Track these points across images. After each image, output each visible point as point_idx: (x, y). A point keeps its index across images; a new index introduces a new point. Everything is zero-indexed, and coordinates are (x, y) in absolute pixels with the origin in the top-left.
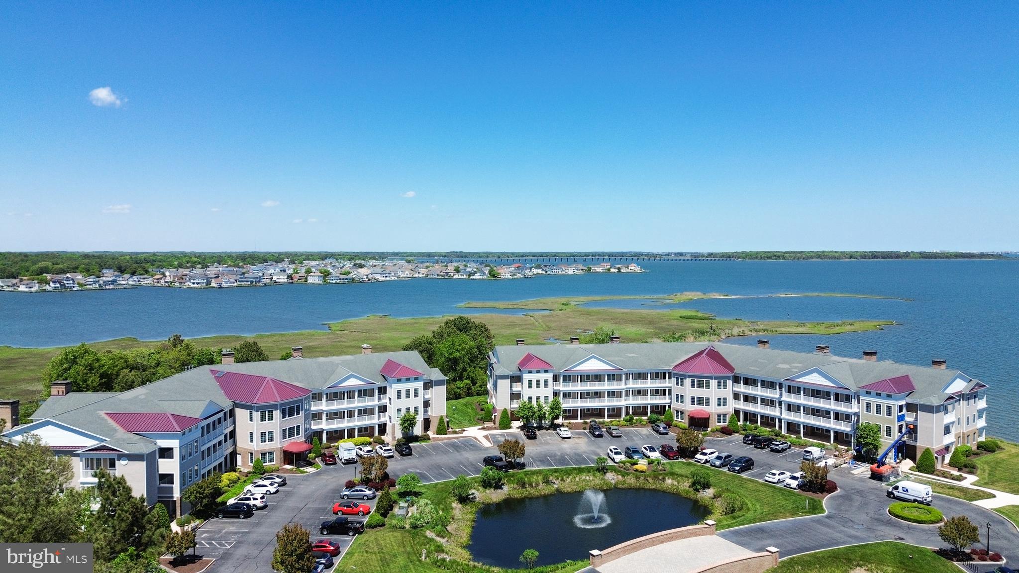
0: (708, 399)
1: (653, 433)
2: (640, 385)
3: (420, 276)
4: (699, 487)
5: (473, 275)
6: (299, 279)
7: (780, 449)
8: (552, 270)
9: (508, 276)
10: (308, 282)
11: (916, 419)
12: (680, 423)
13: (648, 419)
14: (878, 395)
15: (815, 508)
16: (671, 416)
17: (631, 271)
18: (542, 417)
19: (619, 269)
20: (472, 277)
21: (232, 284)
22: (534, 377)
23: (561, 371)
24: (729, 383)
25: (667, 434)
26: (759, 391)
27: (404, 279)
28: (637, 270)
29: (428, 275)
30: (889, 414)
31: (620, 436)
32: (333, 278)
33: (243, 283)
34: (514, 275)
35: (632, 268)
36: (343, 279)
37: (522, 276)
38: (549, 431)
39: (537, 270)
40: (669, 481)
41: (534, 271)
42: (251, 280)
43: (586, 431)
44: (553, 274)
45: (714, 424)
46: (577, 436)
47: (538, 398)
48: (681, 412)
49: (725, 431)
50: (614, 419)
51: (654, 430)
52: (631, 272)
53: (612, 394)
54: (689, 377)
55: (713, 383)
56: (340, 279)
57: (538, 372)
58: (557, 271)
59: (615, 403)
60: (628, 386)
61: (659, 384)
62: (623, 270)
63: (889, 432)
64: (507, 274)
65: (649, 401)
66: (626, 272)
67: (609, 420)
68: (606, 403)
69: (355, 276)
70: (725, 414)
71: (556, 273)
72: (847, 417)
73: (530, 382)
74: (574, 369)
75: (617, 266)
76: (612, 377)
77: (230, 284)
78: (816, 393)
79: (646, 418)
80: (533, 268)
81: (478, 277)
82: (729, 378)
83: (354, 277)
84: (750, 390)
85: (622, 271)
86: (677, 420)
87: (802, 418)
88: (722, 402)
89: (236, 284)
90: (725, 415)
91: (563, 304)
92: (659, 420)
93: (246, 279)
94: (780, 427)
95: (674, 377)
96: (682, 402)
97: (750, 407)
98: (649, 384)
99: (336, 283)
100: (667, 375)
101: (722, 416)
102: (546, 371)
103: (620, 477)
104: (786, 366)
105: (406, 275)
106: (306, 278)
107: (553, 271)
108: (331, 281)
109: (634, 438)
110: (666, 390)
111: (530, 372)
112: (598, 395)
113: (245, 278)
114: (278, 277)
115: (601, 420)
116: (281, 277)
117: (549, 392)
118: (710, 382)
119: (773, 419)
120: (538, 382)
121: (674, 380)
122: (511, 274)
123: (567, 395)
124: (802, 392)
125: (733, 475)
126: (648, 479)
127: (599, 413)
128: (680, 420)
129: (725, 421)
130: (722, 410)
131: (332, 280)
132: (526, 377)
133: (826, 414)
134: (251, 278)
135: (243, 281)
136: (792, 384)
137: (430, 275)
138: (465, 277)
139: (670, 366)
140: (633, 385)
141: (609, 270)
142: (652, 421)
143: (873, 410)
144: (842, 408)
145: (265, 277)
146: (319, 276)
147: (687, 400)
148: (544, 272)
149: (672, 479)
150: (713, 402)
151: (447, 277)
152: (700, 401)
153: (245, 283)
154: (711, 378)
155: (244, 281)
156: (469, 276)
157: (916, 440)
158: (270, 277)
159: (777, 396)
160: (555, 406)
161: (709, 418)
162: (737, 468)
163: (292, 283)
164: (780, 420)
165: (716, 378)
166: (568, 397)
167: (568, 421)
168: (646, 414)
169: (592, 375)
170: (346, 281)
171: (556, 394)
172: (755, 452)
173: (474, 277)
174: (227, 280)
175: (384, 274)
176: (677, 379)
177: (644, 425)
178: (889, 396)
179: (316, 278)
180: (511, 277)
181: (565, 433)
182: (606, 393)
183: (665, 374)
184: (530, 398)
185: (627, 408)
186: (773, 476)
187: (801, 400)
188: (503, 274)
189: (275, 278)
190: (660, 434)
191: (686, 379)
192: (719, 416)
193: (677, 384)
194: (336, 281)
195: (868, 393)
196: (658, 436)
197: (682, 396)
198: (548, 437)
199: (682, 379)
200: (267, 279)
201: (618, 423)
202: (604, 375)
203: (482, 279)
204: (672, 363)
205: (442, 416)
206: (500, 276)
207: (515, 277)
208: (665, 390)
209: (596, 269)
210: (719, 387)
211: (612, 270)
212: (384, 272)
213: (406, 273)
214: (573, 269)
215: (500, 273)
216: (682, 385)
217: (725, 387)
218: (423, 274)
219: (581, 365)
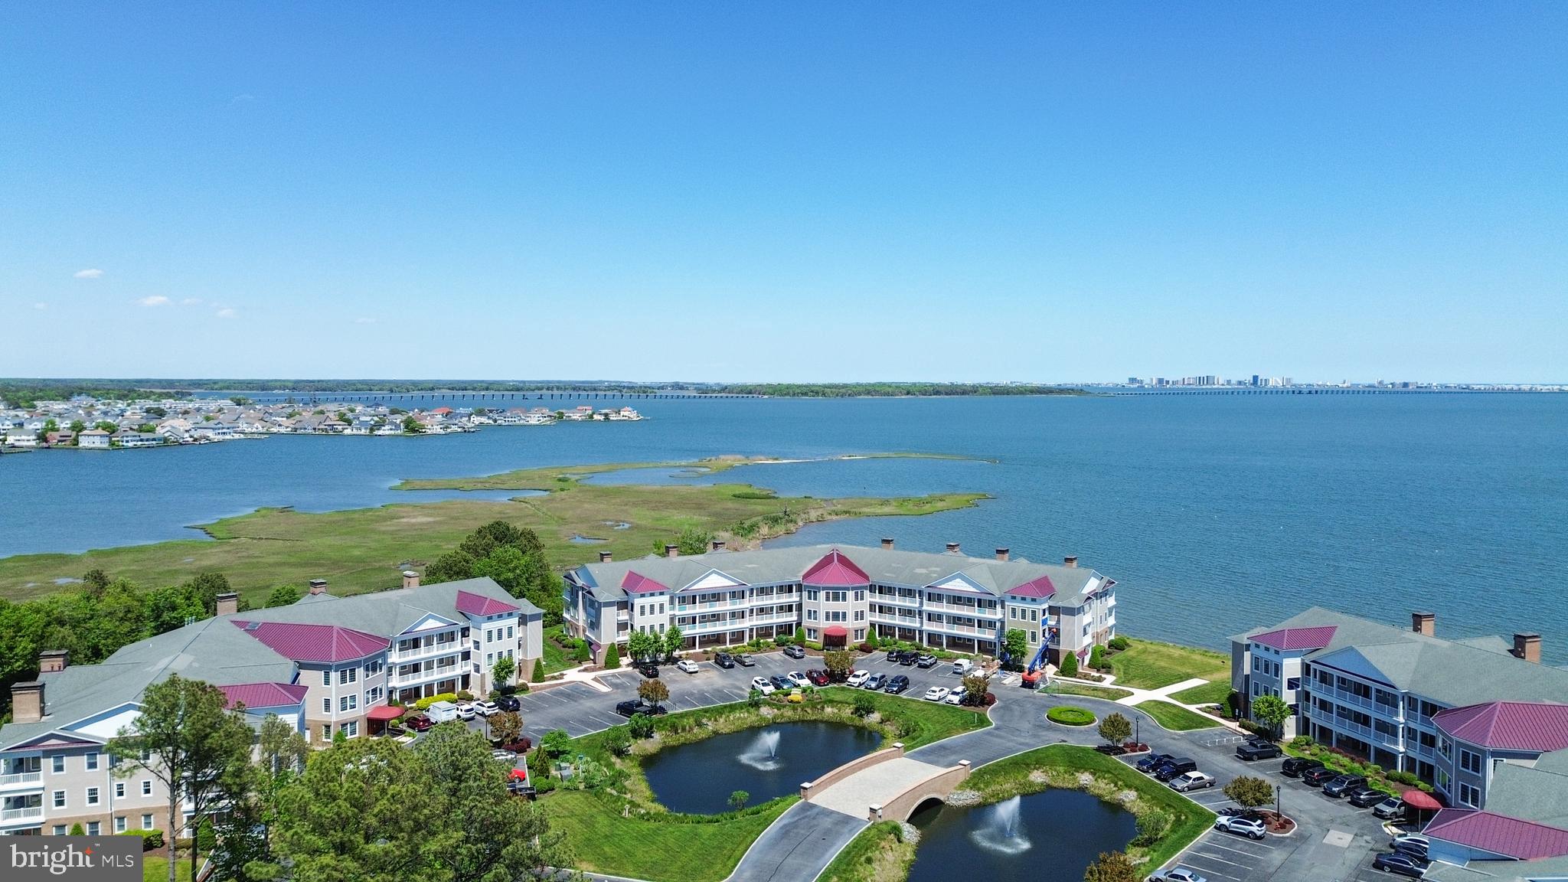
0: (844, 614)
1: (787, 657)
2: (765, 602)
3: (283, 430)
4: (863, 712)
5: (378, 429)
6: (59, 441)
7: (928, 664)
8: (505, 417)
9: (437, 430)
10: (78, 445)
11: (1058, 621)
12: (814, 643)
13: (774, 642)
14: (1023, 599)
15: (983, 722)
16: (804, 637)
17: (624, 418)
18: (658, 650)
19: (606, 415)
20: (376, 433)
22: (647, 601)
23: (678, 592)
24: (867, 593)
25: (803, 657)
26: (897, 601)
27: (256, 436)
28: (632, 416)
29: (297, 430)
30: (1034, 618)
31: (753, 665)
32: (129, 439)
34: (447, 427)
35: (626, 414)
36: (147, 440)
37: (459, 430)
38: (670, 666)
39: (479, 418)
40: (829, 710)
41: (475, 419)
43: (710, 662)
44: (507, 424)
45: (852, 642)
46: (704, 669)
47: (652, 627)
48: (813, 630)
49: (864, 648)
50: (737, 645)
51: (786, 654)
52: (625, 420)
53: (734, 615)
54: (824, 589)
55: (850, 594)
56: (142, 440)
57: (652, 595)
58: (513, 419)
59: (738, 626)
60: (751, 604)
61: (785, 599)
62: (613, 417)
63: (1034, 638)
64: (435, 427)
65: (775, 620)
66: (617, 420)
67: (732, 646)
68: (727, 627)
69: (169, 433)
70: (863, 628)
71: (510, 424)
72: (991, 624)
73: (642, 608)
74: (693, 588)
75: (604, 411)
76: (735, 595)
78: (957, 599)
79: (772, 640)
80: (473, 416)
81: (388, 432)
82: (865, 588)
83: (166, 435)
84: (886, 600)
85: (611, 418)
86: (809, 640)
87: (944, 629)
88: (859, 615)
90: (862, 630)
92: (788, 642)
94: (921, 639)
95: (804, 590)
96: (815, 619)
97: (886, 619)
98: (775, 600)
99: (135, 447)
100: (794, 587)
101: (859, 631)
102: (662, 594)
103: (776, 710)
104: (924, 571)
105: (254, 430)
106: (76, 440)
107: (507, 419)
108: (125, 444)
109: (769, 665)
110: (794, 605)
111: (643, 596)
112: (716, 617)
114: (18, 437)
115: (725, 647)
116: (24, 438)
117: (664, 618)
118: (847, 593)
119: (912, 631)
120: (652, 607)
121: (805, 594)
122: (442, 426)
123: (686, 620)
124: (944, 600)
125: (892, 696)
126: (806, 709)
127: (718, 639)
128: (812, 640)
129: (862, 637)
130: (859, 624)
131: (127, 442)
132: (638, 602)
133: (969, 622)
136: (931, 590)
137: (301, 429)
138: (363, 432)
139: (796, 577)
140: (757, 602)
141: (591, 417)
142: (780, 644)
143: (1019, 616)
144: (987, 615)
146: (101, 436)
147: (822, 616)
148: (491, 422)
149: (832, 707)
150: (850, 616)
151: (331, 433)
152: (836, 616)
154: (848, 589)
156: (372, 430)
157: (1058, 643)
159: (917, 605)
160: (674, 634)
161: (845, 636)
162: (895, 689)
163: (46, 448)
164: (921, 632)
165: (853, 589)
166: (686, 622)
167: (687, 652)
168: (770, 635)
169: (712, 594)
170: (154, 442)
171: (672, 619)
172: (902, 670)
173: (380, 432)
175: (219, 429)
176: (809, 592)
177: (773, 649)
178: (1034, 600)
179: (95, 439)
180: (441, 431)
181: (691, 666)
182: (729, 614)
183: (791, 586)
184: (643, 628)
185: (751, 630)
186: (934, 694)
187: (944, 608)
188: (429, 427)
189: (10, 439)
190: (796, 658)
191: (819, 591)
192: (856, 631)
193: (810, 598)
194: (135, 443)
195: (1014, 598)
196: (795, 661)
197: (815, 612)
198: (671, 674)
199: (815, 592)
201: (745, 648)
202: (725, 593)
203: (395, 435)
205: (538, 659)
206: (424, 430)
207: (449, 430)
208: (792, 606)
209: (570, 415)
210: (857, 599)
211: (596, 417)
212: (220, 426)
213: (255, 426)
214: (537, 415)
215: (424, 425)
216: (815, 599)
217: (862, 599)
218: (287, 427)
219: (701, 583)
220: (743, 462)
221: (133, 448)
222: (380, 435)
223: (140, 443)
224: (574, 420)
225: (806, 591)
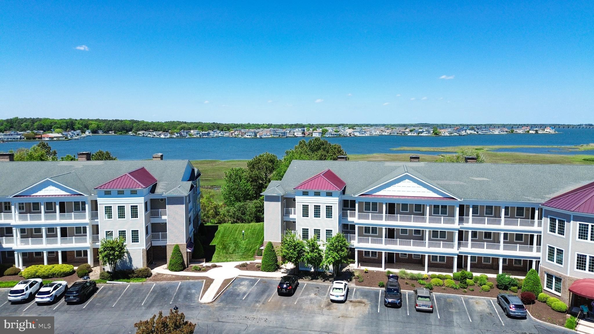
1: (498, 310)
2: (486, 225)
3: (386, 134)
5: (422, 133)
6: (308, 135)
8: (482, 131)
9: (447, 134)
10: (313, 136)
12: (552, 298)
13: (496, 279)
16: (537, 284)
17: (547, 132)
18: (317, 261)
19: (536, 131)
20: (420, 135)
21: (268, 136)
22: (311, 201)
23: (356, 196)
25: (522, 318)
27: (375, 135)
28: (551, 132)
29: (391, 133)
31: (430, 312)
32: (328, 134)
33: (275, 136)
34: (451, 133)
35: (548, 130)
36: (334, 135)
37: (457, 135)
39: (470, 131)
41: (468, 131)
42: (280, 134)
43: (379, 291)
44: (483, 133)
46: (360, 299)
48: (556, 278)
50: (438, 274)
51: (500, 304)
52: (546, 133)
53: (437, 235)
54: (577, 218)
56: (332, 135)
57: (317, 194)
58: (486, 132)
59: (440, 249)
60: (464, 225)
61: (520, 227)
62: (540, 132)
64: (446, 133)
65: (502, 251)
66: (542, 133)
67: (430, 273)
68: (427, 248)
69: (342, 133)
73: (305, 208)
74: (377, 194)
75: (535, 129)
76: (442, 209)
77: (267, 136)
79: (494, 276)
80: (468, 130)
81: (425, 135)
83: (341, 133)
85: (539, 132)
86: (547, 292)
89: (270, 136)
92: (514, 285)
93: (277, 134)
95: (546, 216)
96: (560, 262)
98: (503, 225)
99: (329, 137)
100: (537, 212)
102: (329, 194)
105: (377, 134)
106: (312, 134)
107: (483, 132)
109: (455, 318)
110: (533, 235)
111: (305, 194)
112: (415, 235)
113: (276, 133)
114: (297, 133)
115: (415, 272)
116: (299, 133)
117: (333, 224)
120: (317, 208)
121: (546, 221)
122: (449, 133)
123: (367, 231)
127: (416, 261)
128: (553, 291)
131: (327, 135)
132: (300, 200)
134: (279, 133)
135: (275, 135)
137: (393, 133)
138: (415, 134)
139: (543, 198)
140: (473, 224)
141: (528, 132)
142: (501, 285)
147: (570, 259)
148: (475, 133)
153: (276, 136)
155: (276, 135)
156: (419, 133)
158: (293, 133)
163: (304, 137)
166: (372, 233)
168: (494, 269)
169: (411, 205)
173: (422, 135)
174: (265, 134)
175: (361, 132)
176: (553, 221)
177: (487, 293)
179: (318, 134)
180: (449, 135)
181: (336, 292)
182: (427, 233)
183: (533, 210)
185: (462, 258)
188: (443, 133)
189: (295, 134)
190: (510, 316)
191: (569, 222)
193: (553, 230)
194: (329, 135)
196: (506, 321)
197: (560, 252)
199: (562, 222)
200: (292, 134)
202: (425, 206)
203: (428, 136)
205: (177, 246)
206: (440, 134)
207: (452, 135)
208: (532, 237)
209: (517, 131)
211: (531, 132)
212: (362, 131)
213: (377, 132)
214: (498, 130)
215: (441, 132)
216: (561, 232)
218: (388, 133)
219: (387, 189)
221: (328, 137)
222: (421, 136)
223: (331, 136)
224: (519, 133)
225: (549, 220)
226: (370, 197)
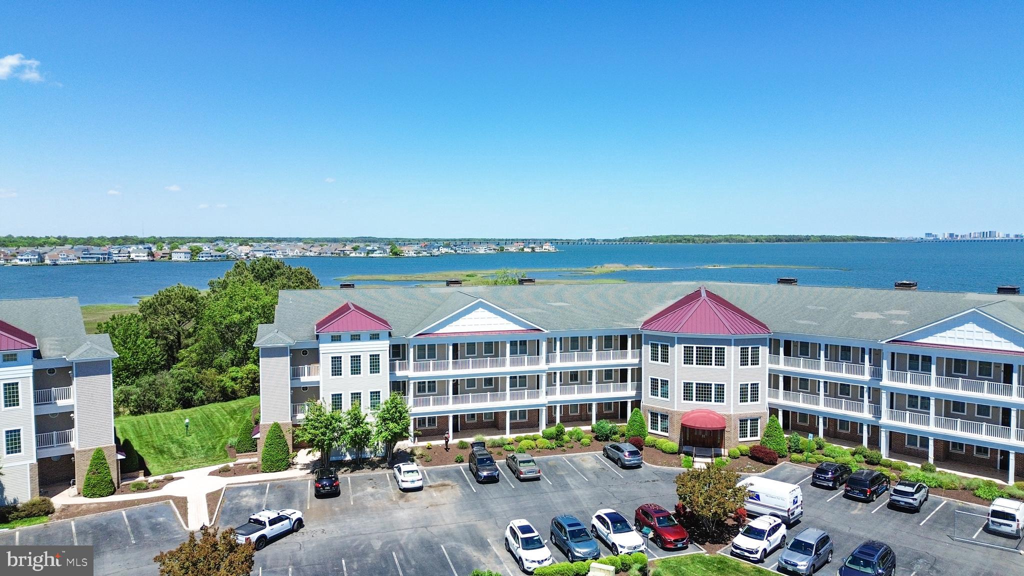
0: (720, 388)
1: (608, 464)
2: (576, 362)
3: (312, 254)
5: (373, 253)
6: (162, 257)
7: (916, 503)
8: (462, 248)
9: (412, 254)
10: (173, 259)
12: (661, 440)
13: (593, 431)
16: (642, 426)
17: (545, 250)
18: (360, 441)
19: (533, 248)
20: (370, 255)
21: (72, 261)
22: (346, 349)
23: (411, 337)
24: (764, 352)
25: (638, 466)
26: (822, 370)
27: (294, 257)
28: (551, 249)
29: (320, 254)
31: (538, 479)
32: (204, 255)
33: (87, 260)
34: (419, 253)
35: (547, 247)
36: (216, 256)
37: (428, 255)
38: (379, 472)
39: (445, 249)
41: (442, 250)
42: (98, 256)
43: (460, 467)
44: (463, 252)
45: (734, 442)
46: (440, 482)
47: (356, 396)
48: (661, 415)
49: (761, 455)
50: (523, 435)
51: (608, 457)
52: (545, 252)
53: (519, 382)
54: (681, 341)
55: (732, 353)
56: (212, 256)
57: (355, 338)
58: (467, 250)
59: (526, 401)
60: (552, 365)
61: (613, 360)
62: (537, 250)
64: (411, 252)
65: (595, 394)
66: (540, 252)
67: (514, 436)
68: (508, 401)
69: (231, 252)
70: (755, 417)
71: (465, 253)
73: (336, 362)
74: (441, 331)
75: (531, 245)
76: (521, 347)
77: (69, 261)
79: (589, 428)
80: (441, 247)
81: (378, 255)
82: (762, 342)
83: (229, 254)
84: (800, 368)
85: (536, 251)
86: (652, 434)
87: (932, 426)
88: (749, 393)
89: (77, 261)
90: (754, 421)
91: (467, 276)
92: (615, 433)
93: (92, 256)
94: (875, 445)
95: (647, 343)
96: (665, 395)
97: (800, 403)
98: (595, 360)
99: (207, 261)
100: (630, 340)
101: (749, 422)
102: (375, 337)
105: (295, 254)
106: (171, 256)
107: (463, 250)
108: (200, 259)
109: (568, 480)
110: (627, 369)
111: (336, 339)
112: (491, 384)
113: (90, 254)
114: (137, 255)
115: (497, 438)
116: (141, 254)
117: (382, 382)
118: (726, 350)
119: (856, 426)
120: (356, 360)
121: (647, 349)
122: (415, 252)
123: (426, 388)
124: (933, 367)
127: (494, 422)
128: (659, 432)
129: (754, 433)
130: (750, 409)
131: (202, 257)
132: (327, 350)
133: (997, 415)
134: (98, 254)
135: (87, 258)
136: (898, 348)
137: (324, 253)
138: (362, 255)
139: (634, 322)
140: (561, 363)
141: (523, 250)
142: (601, 437)
145: (122, 255)
146: (185, 253)
147: (677, 390)
148: (453, 251)
150: (732, 393)
151: (342, 255)
152: (704, 391)
153: (90, 260)
154: (728, 342)
155: (89, 258)
156: (368, 253)
158: (127, 255)
159: (867, 377)
160: (395, 414)
161: (722, 431)
163: (153, 261)
164: (875, 430)
165: (737, 343)
166: (429, 390)
167: (425, 444)
168: (587, 420)
169: (480, 344)
170: (219, 258)
171: (398, 386)
173: (373, 255)
174: (65, 256)
175: (267, 251)
176: (654, 346)
177: (587, 447)
179: (183, 255)
180: (415, 255)
181: (409, 477)
182: (508, 380)
183: (624, 339)
184: (337, 400)
185: (551, 410)
187: (932, 385)
188: (407, 252)
189: (133, 256)
190: (624, 467)
191: (673, 346)
192: (743, 421)
193: (654, 358)
194: (207, 258)
196: (622, 473)
197: (665, 383)
198: (370, 490)
199: (665, 348)
200: (124, 256)
201: (533, 443)
202: (504, 343)
203: (383, 257)
204: (639, 316)
205: (99, 451)
206: (403, 254)
207: (421, 255)
208: (626, 372)
209: (508, 248)
210: (744, 362)
211: (526, 250)
212: (268, 249)
213: (295, 252)
214: (484, 247)
215: (403, 251)
216: (665, 359)
217: (755, 362)
218: (315, 252)
219: (454, 323)
220: (622, 269)
221: (204, 261)
222: (372, 257)
223: (210, 258)
224: (511, 252)
225: (650, 346)
226: (431, 336)
